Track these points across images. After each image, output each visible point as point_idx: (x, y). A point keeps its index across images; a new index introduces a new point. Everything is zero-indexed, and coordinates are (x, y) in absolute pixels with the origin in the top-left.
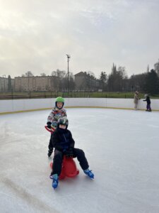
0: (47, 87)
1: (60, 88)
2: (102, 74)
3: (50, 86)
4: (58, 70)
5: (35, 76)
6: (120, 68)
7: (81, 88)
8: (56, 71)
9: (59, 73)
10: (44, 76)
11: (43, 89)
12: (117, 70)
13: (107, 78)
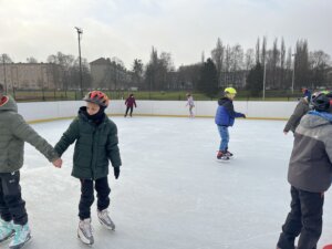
0: (40, 83)
1: (66, 84)
2: (136, 62)
3: (45, 80)
4: (59, 53)
5: (16, 62)
6: (163, 54)
7: (102, 84)
8: (56, 54)
9: (61, 57)
10: (33, 63)
11: (33, 85)
12: (159, 57)
13: (144, 69)
